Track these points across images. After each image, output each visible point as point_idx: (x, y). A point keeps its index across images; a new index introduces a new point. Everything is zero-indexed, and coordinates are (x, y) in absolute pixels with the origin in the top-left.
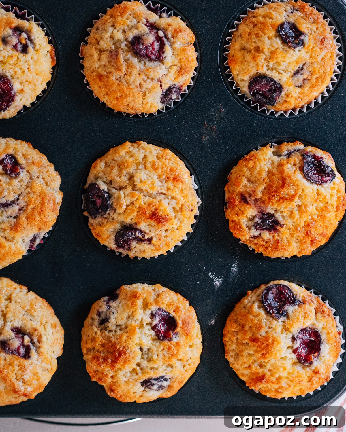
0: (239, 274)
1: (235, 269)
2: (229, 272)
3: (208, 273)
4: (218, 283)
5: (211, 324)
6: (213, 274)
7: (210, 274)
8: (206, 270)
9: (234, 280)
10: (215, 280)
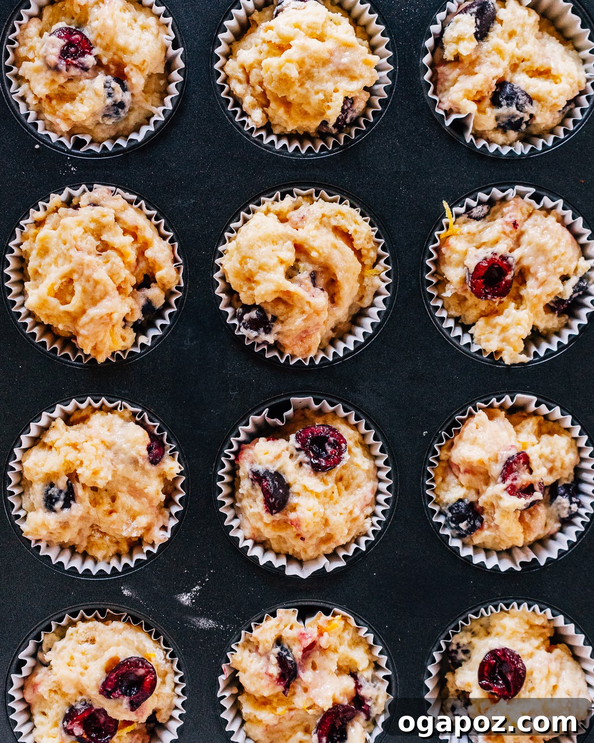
0: (198, 629)
1: (205, 623)
2: (201, 615)
3: (200, 585)
4: (185, 599)
5: (124, 589)
6: (197, 591)
7: (198, 588)
8: (203, 581)
9: (190, 623)
10: (189, 594)
